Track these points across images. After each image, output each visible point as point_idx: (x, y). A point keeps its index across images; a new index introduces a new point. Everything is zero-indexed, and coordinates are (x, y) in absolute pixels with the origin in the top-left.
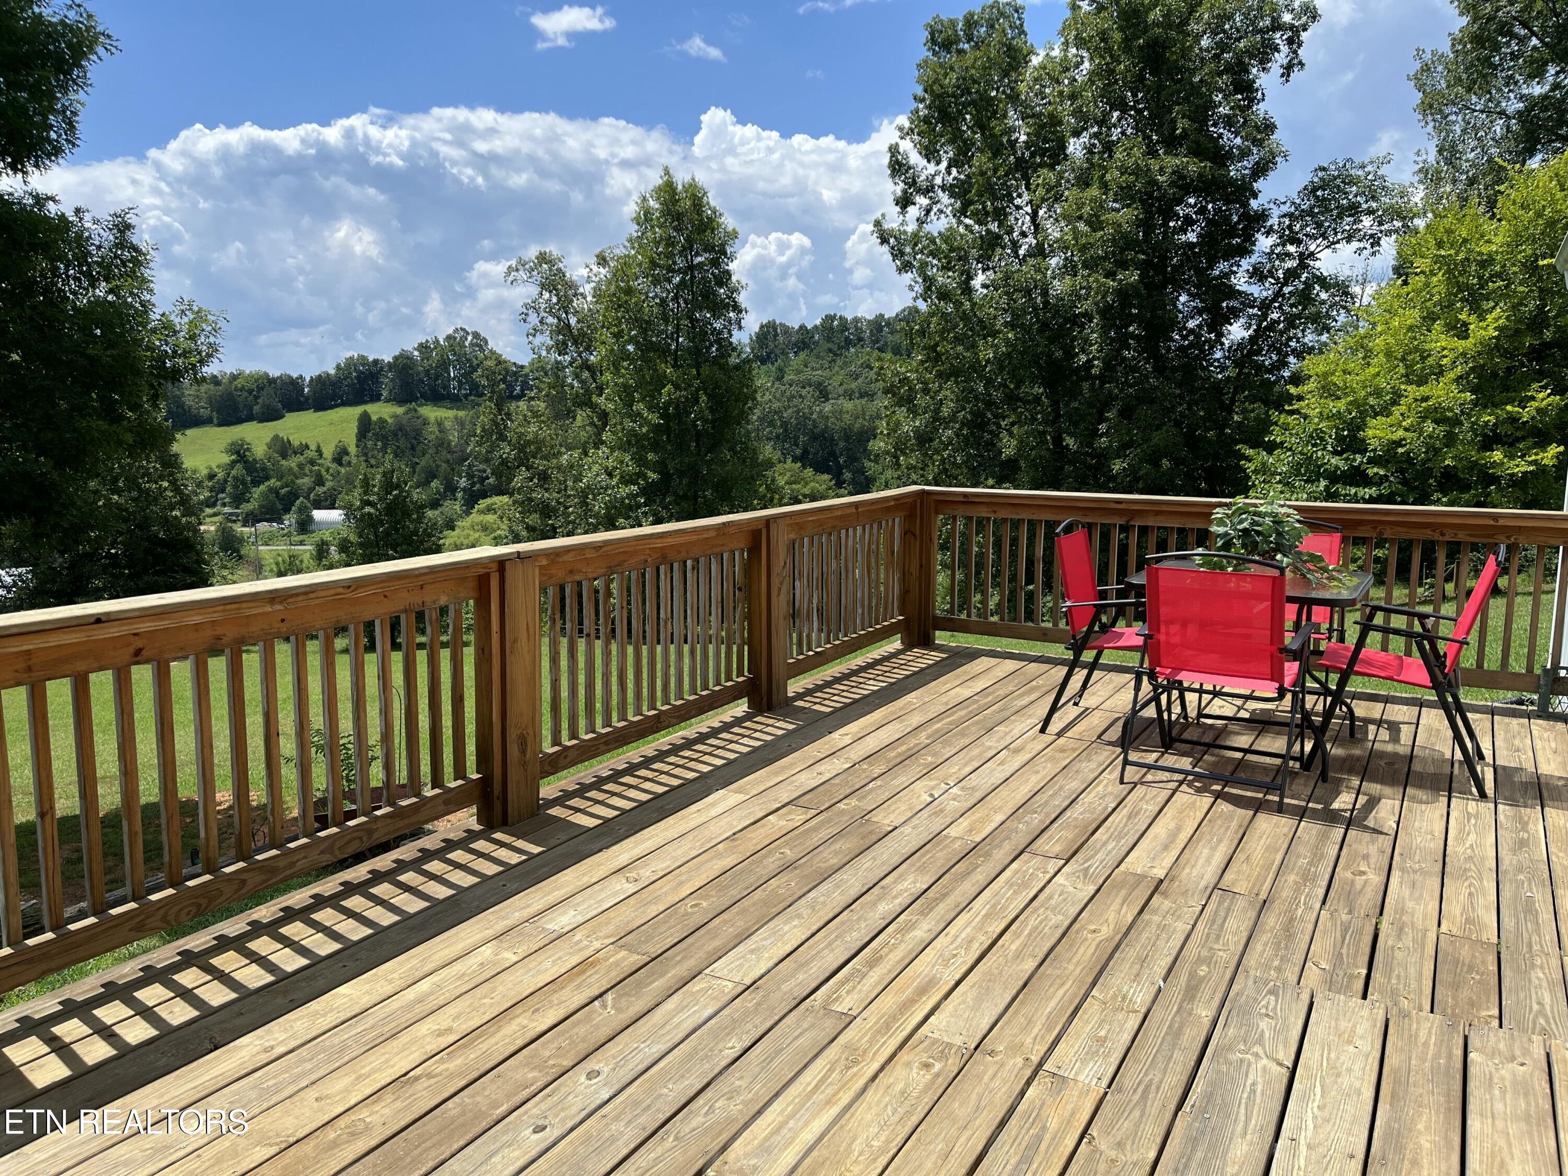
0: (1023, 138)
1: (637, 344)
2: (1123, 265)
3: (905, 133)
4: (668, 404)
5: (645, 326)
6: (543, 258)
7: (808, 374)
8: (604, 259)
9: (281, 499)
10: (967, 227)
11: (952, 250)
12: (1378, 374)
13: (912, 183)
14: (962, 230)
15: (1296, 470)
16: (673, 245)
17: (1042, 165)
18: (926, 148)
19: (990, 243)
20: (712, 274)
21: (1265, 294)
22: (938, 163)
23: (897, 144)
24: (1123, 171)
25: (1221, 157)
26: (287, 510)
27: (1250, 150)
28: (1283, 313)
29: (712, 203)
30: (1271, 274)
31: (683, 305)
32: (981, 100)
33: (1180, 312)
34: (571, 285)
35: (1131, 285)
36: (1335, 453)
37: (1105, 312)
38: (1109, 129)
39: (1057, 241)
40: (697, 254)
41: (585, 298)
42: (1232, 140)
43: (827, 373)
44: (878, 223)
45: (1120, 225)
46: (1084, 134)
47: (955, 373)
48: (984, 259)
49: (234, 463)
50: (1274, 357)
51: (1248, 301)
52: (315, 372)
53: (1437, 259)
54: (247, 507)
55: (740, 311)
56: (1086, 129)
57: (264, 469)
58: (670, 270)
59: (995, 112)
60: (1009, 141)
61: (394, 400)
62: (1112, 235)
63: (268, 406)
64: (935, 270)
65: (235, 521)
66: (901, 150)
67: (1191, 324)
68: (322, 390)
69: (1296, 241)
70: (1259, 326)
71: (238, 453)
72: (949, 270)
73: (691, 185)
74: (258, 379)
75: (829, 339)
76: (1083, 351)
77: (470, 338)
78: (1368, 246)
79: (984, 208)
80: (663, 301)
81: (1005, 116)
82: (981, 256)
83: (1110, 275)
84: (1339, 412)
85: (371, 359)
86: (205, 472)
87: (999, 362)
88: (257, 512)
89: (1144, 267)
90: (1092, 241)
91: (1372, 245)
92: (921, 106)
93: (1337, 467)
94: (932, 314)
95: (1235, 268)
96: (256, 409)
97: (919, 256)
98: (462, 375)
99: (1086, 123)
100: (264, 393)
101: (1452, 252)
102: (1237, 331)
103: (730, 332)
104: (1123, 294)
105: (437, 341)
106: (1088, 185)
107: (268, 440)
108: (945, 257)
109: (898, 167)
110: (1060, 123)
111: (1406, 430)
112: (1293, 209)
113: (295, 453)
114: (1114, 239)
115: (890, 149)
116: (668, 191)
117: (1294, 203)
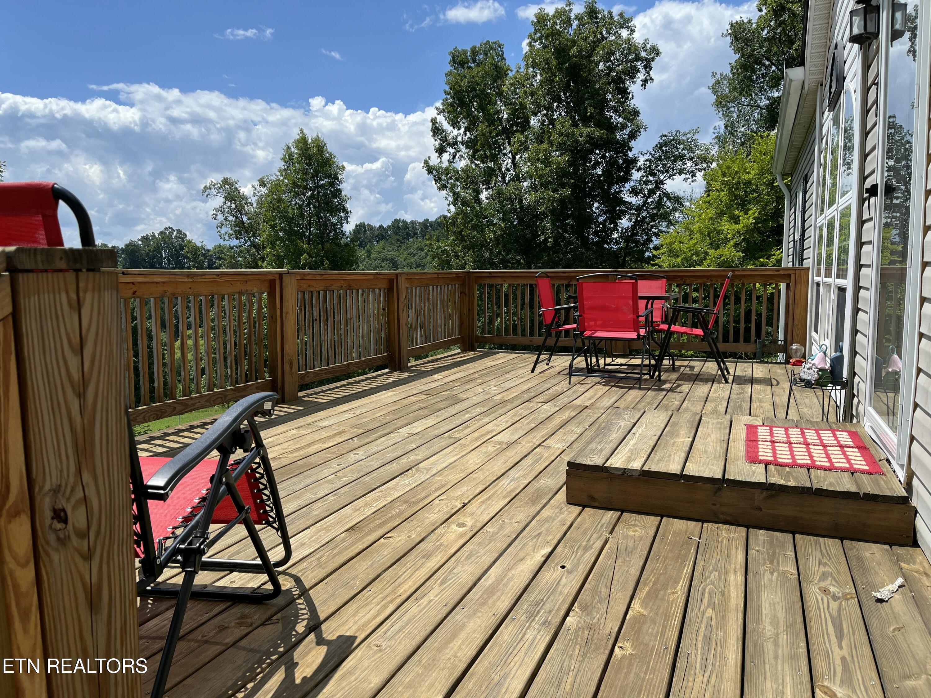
0: (506, 116)
1: (285, 231)
2: (563, 185)
3: (440, 112)
4: (305, 265)
5: (290, 221)
6: (226, 181)
7: (385, 254)
8: (263, 183)
10: (476, 165)
11: (468, 177)
12: (696, 243)
13: (444, 140)
14: (474, 167)
16: (306, 173)
17: (517, 131)
18: (452, 120)
19: (489, 174)
20: (330, 191)
21: (638, 202)
22: (459, 129)
23: (436, 118)
24: (561, 134)
25: (612, 128)
27: (627, 125)
28: (648, 212)
29: (329, 150)
30: (641, 191)
31: (312, 209)
32: (482, 94)
33: (595, 213)
34: (244, 198)
35: (567, 196)
37: (553, 212)
38: (553, 112)
39: (527, 172)
40: (321, 179)
41: (252, 205)
42: (618, 120)
43: (397, 253)
44: (426, 162)
45: (559, 164)
46: (539, 114)
47: (472, 247)
48: (487, 183)
50: (645, 237)
51: (629, 205)
53: (723, 182)
55: (347, 213)
56: (540, 112)
58: (305, 188)
59: (490, 101)
60: (498, 117)
62: (556, 169)
64: (459, 189)
66: (438, 121)
67: (601, 219)
69: (653, 174)
70: (636, 219)
72: (467, 188)
73: (316, 140)
75: (396, 234)
76: (543, 233)
77: (175, 233)
78: (690, 177)
79: (485, 154)
80: (301, 207)
81: (495, 103)
82: (484, 181)
83: (555, 191)
87: (497, 240)
89: (574, 187)
90: (545, 172)
91: (692, 176)
92: (449, 97)
94: (457, 214)
95: (622, 189)
97: (450, 181)
98: (170, 256)
99: (539, 108)
101: (730, 178)
102: (625, 223)
103: (341, 224)
104: (562, 201)
105: (154, 235)
106: (542, 142)
108: (465, 181)
109: (436, 130)
110: (526, 108)
112: (650, 157)
114: (557, 172)
115: (432, 121)
116: (303, 142)
117: (651, 154)
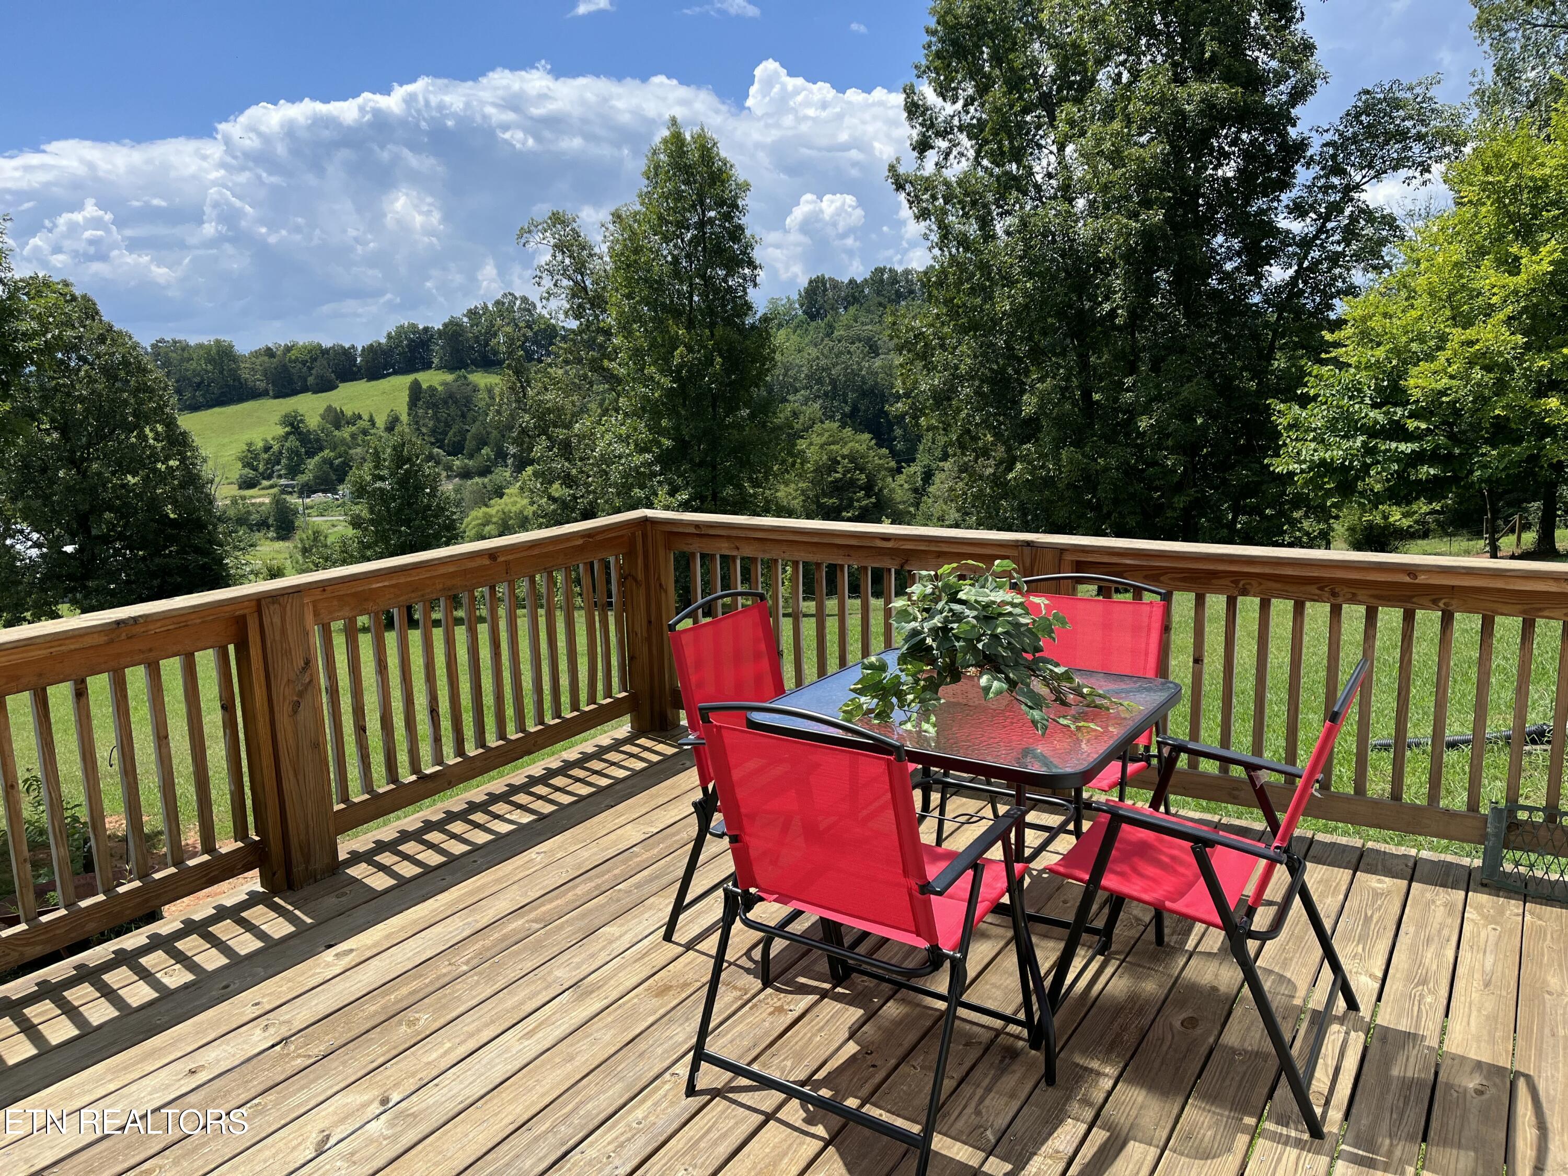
0: (1049, 71)
1: (649, 304)
2: (1147, 203)
3: (921, 72)
4: (681, 366)
5: (657, 286)
6: (556, 218)
7: (857, 329)
8: (619, 217)
9: (335, 470)
10: (986, 169)
11: (967, 194)
12: (1421, 318)
13: (929, 125)
14: (981, 173)
15: (1332, 426)
16: (683, 199)
17: (1068, 99)
18: (943, 86)
20: (725, 229)
21: (1306, 230)
22: (955, 102)
23: (913, 85)
24: (1148, 101)
25: (1255, 82)
26: (341, 481)
27: (1287, 74)
28: (1325, 251)
29: (723, 154)
30: (1313, 207)
31: (695, 263)
33: (1217, 254)
34: (586, 246)
35: (1155, 225)
36: (1375, 406)
37: (1128, 257)
38: (1138, 57)
40: (709, 209)
41: (601, 259)
42: (1270, 64)
43: (877, 327)
44: (892, 168)
45: (1144, 161)
47: (973, 327)
48: (1000, 203)
49: (288, 434)
50: (1318, 300)
51: (1288, 239)
52: (367, 342)
53: (1485, 187)
54: (302, 479)
57: (318, 440)
58: (681, 226)
59: (1014, 44)
61: (445, 367)
62: (1136, 172)
63: (322, 377)
64: (950, 217)
65: (291, 493)
66: (917, 91)
67: (1229, 266)
68: (374, 360)
69: (1341, 172)
70: (1300, 265)
71: (292, 425)
72: (966, 216)
73: (700, 136)
74: (310, 351)
75: (879, 293)
76: (1106, 299)
77: (518, 303)
78: (1417, 174)
79: (1000, 148)
80: (675, 259)
81: (1026, 46)
83: (1134, 215)
84: (1378, 361)
85: (421, 327)
86: (260, 444)
87: (1018, 314)
88: (312, 483)
89: (1171, 207)
90: (1113, 179)
91: (1422, 173)
92: (935, 39)
93: (1376, 422)
94: (947, 264)
95: (1275, 204)
96: (311, 380)
97: (938, 203)
99: (1109, 50)
100: (318, 364)
101: (1501, 178)
104: (1147, 234)
105: (485, 307)
106: (1113, 118)
107: (321, 411)
108: (959, 202)
109: (914, 109)
110: (1084, 53)
111: (1452, 377)
112: (1336, 138)
113: (348, 423)
114: (1137, 176)
115: (905, 91)
116: (676, 143)
117: (1337, 130)
